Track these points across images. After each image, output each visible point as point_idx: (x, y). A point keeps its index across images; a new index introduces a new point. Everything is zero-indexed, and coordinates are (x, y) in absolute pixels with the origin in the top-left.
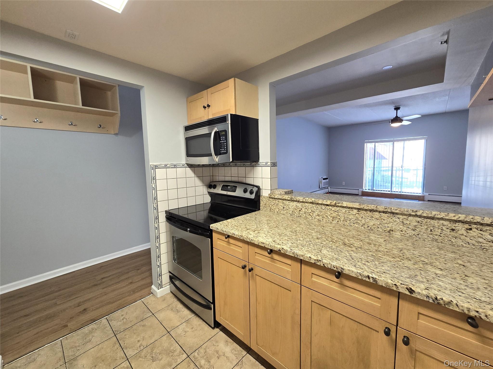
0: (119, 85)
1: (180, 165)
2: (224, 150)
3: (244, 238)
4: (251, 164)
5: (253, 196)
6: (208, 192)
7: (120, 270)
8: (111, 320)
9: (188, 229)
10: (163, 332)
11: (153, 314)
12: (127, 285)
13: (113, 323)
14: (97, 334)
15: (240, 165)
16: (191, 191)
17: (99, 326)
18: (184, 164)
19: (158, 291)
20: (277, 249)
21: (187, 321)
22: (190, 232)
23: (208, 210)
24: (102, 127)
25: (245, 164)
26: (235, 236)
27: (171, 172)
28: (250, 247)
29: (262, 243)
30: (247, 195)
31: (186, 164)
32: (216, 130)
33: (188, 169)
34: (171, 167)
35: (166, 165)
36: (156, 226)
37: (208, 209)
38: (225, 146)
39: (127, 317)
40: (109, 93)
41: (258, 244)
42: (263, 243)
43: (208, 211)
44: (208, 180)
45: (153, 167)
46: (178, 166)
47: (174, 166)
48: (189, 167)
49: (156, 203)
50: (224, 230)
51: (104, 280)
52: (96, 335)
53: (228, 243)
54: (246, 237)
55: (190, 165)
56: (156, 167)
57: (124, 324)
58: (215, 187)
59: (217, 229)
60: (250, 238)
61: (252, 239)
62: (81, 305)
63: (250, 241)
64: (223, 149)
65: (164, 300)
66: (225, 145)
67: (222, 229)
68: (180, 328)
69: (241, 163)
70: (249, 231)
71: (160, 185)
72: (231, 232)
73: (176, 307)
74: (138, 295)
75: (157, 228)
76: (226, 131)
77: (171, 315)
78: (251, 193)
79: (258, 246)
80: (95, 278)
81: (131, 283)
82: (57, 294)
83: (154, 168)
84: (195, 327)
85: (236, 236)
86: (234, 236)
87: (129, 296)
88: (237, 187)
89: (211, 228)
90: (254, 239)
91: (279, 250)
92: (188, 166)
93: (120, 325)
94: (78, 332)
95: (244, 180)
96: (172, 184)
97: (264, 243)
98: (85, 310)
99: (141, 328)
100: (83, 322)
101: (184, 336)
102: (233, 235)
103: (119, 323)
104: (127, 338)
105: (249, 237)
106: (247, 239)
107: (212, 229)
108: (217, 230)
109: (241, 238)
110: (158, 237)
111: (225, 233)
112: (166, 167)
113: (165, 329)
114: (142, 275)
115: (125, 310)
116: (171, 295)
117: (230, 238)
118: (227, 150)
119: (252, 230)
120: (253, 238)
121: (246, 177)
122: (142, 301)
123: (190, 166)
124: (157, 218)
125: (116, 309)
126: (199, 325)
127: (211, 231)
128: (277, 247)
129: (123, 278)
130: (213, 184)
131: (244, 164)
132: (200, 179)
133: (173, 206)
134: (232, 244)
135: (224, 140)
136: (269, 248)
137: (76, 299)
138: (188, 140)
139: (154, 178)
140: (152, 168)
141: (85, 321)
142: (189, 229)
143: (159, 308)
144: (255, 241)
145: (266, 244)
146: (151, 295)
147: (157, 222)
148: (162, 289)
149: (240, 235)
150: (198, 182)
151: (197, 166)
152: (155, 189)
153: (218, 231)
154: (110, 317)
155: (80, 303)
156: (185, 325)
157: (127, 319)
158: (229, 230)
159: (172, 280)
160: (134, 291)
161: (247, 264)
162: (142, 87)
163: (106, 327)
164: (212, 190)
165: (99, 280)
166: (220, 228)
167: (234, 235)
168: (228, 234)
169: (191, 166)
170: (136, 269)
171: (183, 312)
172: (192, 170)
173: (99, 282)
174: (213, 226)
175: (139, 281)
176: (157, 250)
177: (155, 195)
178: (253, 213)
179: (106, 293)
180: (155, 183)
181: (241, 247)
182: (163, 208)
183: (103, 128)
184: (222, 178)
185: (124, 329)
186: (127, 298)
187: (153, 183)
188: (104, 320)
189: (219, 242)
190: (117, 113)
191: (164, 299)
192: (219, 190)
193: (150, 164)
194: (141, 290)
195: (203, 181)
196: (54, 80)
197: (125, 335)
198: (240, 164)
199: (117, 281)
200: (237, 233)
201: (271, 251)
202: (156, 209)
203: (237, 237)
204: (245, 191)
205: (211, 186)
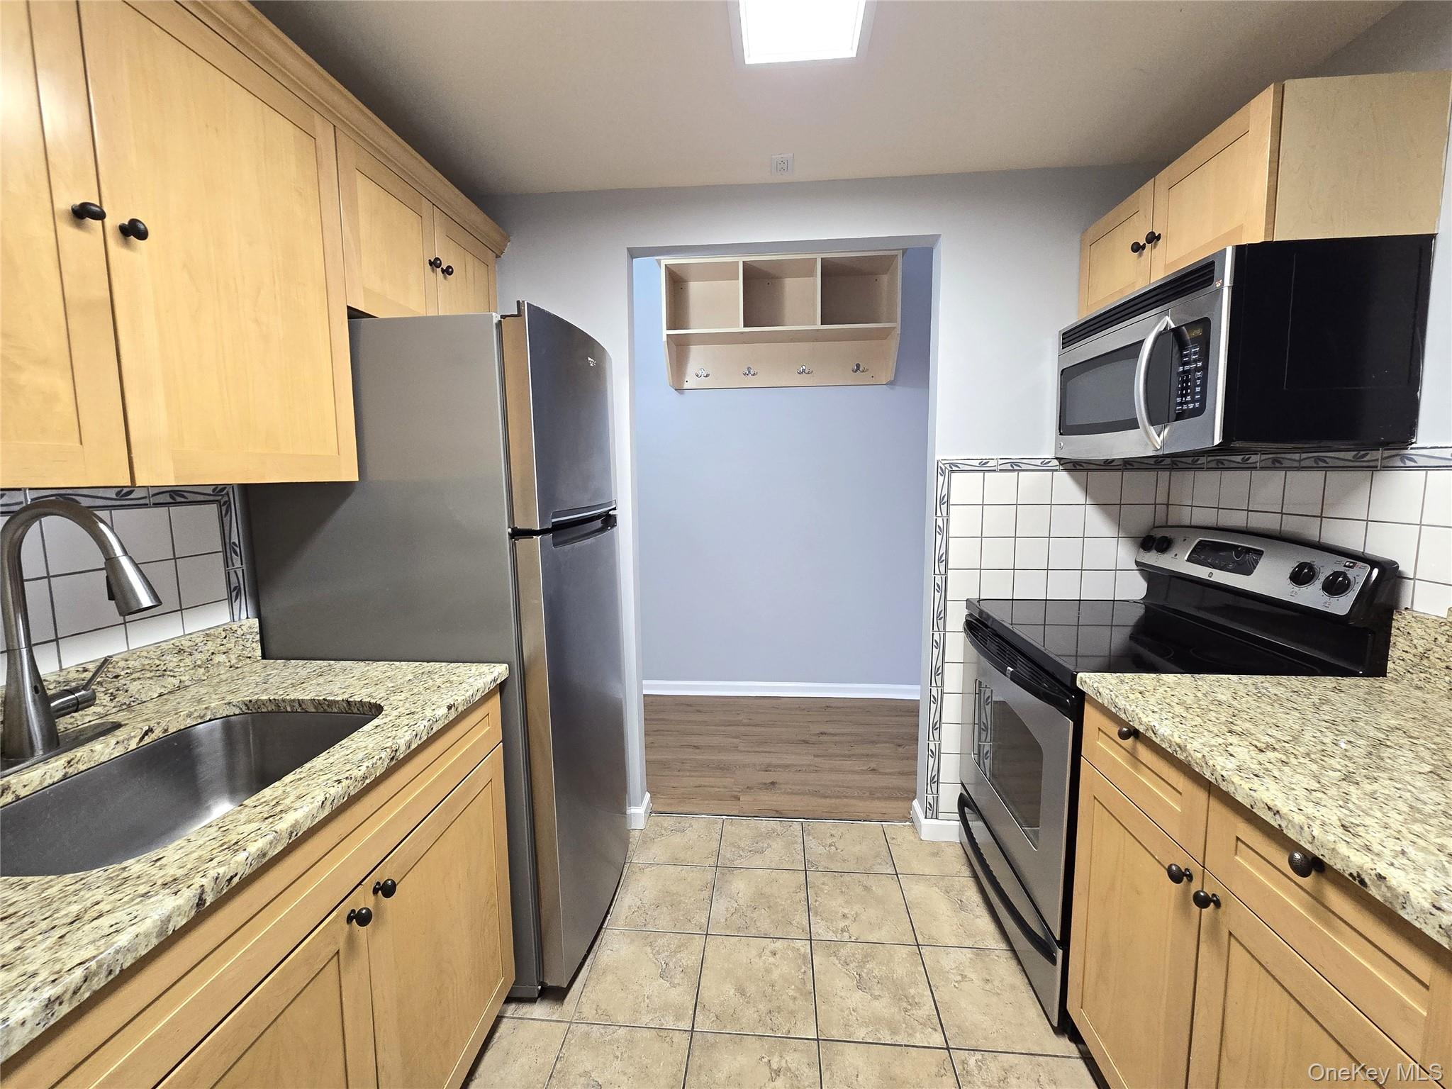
0: (904, 251)
1: (1033, 462)
2: (1193, 401)
3: (1190, 759)
4: (1356, 458)
5: (1341, 605)
6: (1137, 563)
7: (861, 730)
8: (809, 834)
9: (1009, 668)
10: (904, 935)
11: (897, 875)
12: (863, 772)
13: (811, 842)
14: (777, 845)
15: (1296, 464)
16: (1065, 554)
17: (785, 830)
18: (1047, 461)
19: (924, 821)
20: (1348, 866)
21: (980, 951)
22: (1011, 679)
23: (1130, 628)
24: (861, 369)
25: (1327, 460)
26: (1157, 740)
27: (1001, 484)
28: (1214, 804)
29: (1269, 808)
30: (1311, 596)
31: (1057, 458)
32: (1167, 325)
33: (1064, 478)
34: (1000, 468)
35: (984, 463)
36: (936, 637)
37: (1132, 623)
38: (1198, 382)
39: (840, 845)
40: (885, 279)
41: (1249, 807)
42: (1275, 809)
43: (1128, 631)
44: (1142, 519)
45: (944, 468)
46: (1024, 467)
47: (1012, 464)
48: (1065, 470)
49: (943, 572)
50: (1121, 702)
51: (822, 738)
52: (774, 845)
53: (1131, 757)
54: (1200, 756)
55: (1071, 464)
56: (954, 468)
57: (831, 857)
58: (1163, 545)
59: (1098, 694)
60: (1218, 768)
61: (1224, 773)
62: (771, 771)
63: (1213, 781)
64: (1189, 398)
65: (936, 854)
66: (1199, 378)
67: (1114, 697)
68: (952, 956)
69: (1304, 456)
70: (1233, 739)
71: (960, 521)
72: (1144, 719)
73: (961, 891)
74: (878, 806)
75: (940, 646)
76: (1205, 324)
77: (942, 906)
78: (1335, 586)
79: (1247, 814)
80: (809, 727)
81: (874, 770)
82: (743, 729)
83: (947, 471)
84: (996, 983)
85: (1162, 740)
86: (1154, 739)
87: (860, 798)
88: (1262, 555)
89: (1078, 684)
90: (1236, 780)
91: (1355, 875)
92: (1062, 465)
93: (820, 854)
94: (752, 822)
95: (1311, 530)
96: (998, 521)
97: (1278, 812)
98: (773, 783)
99: (859, 890)
100: (763, 807)
101: (956, 984)
102: (1150, 734)
103: (821, 850)
104: (826, 891)
105: (1211, 763)
106: (1202, 766)
107: (1081, 688)
108: (1096, 698)
109: (1181, 756)
110: (939, 672)
111: (1123, 716)
112: (983, 467)
113: (914, 930)
114: (905, 762)
115: (842, 827)
116: (958, 853)
117: (1140, 741)
118: (1203, 401)
119: (1255, 742)
120: (1229, 773)
121: (1321, 517)
122: (882, 825)
123: (1070, 466)
124: (942, 616)
125: (825, 815)
126: (1013, 987)
127: (1081, 695)
128: (1349, 858)
129: (858, 750)
130: (1159, 534)
131: (1318, 459)
132: (1109, 515)
133: (996, 588)
134: (1144, 767)
135: (1196, 361)
136: (1302, 843)
137: (767, 754)
138: (1067, 375)
139: (945, 501)
140: (939, 470)
141: (766, 807)
142: (1011, 670)
143: (917, 867)
144: (1236, 789)
145: (1290, 821)
146: (908, 823)
147: (941, 629)
148: (934, 821)
149: (1178, 741)
150: (1097, 523)
151: (1098, 467)
152: (944, 531)
153: (1100, 701)
154: (809, 825)
155: (769, 765)
156: (968, 956)
157: (839, 851)
158: (1138, 710)
159: (966, 808)
160: (873, 794)
161: (1196, 869)
162: (936, 238)
163: (796, 843)
164: (1154, 559)
165: (815, 735)
166: (1108, 692)
167: (1153, 735)
168: (1131, 723)
169: (1073, 466)
170: (896, 740)
171: (977, 917)
172: (1077, 481)
173: (814, 739)
174: (1088, 680)
175: (890, 774)
176: (933, 706)
177: (943, 550)
178: (1328, 682)
179: (819, 769)
180: (945, 514)
181: (1180, 793)
182: (962, 589)
183: (863, 371)
184: (1203, 516)
185: (825, 867)
186: (852, 802)
187: (939, 514)
188: (796, 825)
189: (1102, 744)
190: (894, 328)
191: (936, 850)
192: (1179, 562)
193: (938, 457)
194: (889, 798)
195: (1119, 522)
196: (781, 278)
197: (823, 884)
198: (1297, 456)
199: (847, 752)
200: (1166, 730)
201: (1311, 865)
202: (943, 588)
203: (1164, 746)
204: (1301, 576)
205: (1153, 541)
